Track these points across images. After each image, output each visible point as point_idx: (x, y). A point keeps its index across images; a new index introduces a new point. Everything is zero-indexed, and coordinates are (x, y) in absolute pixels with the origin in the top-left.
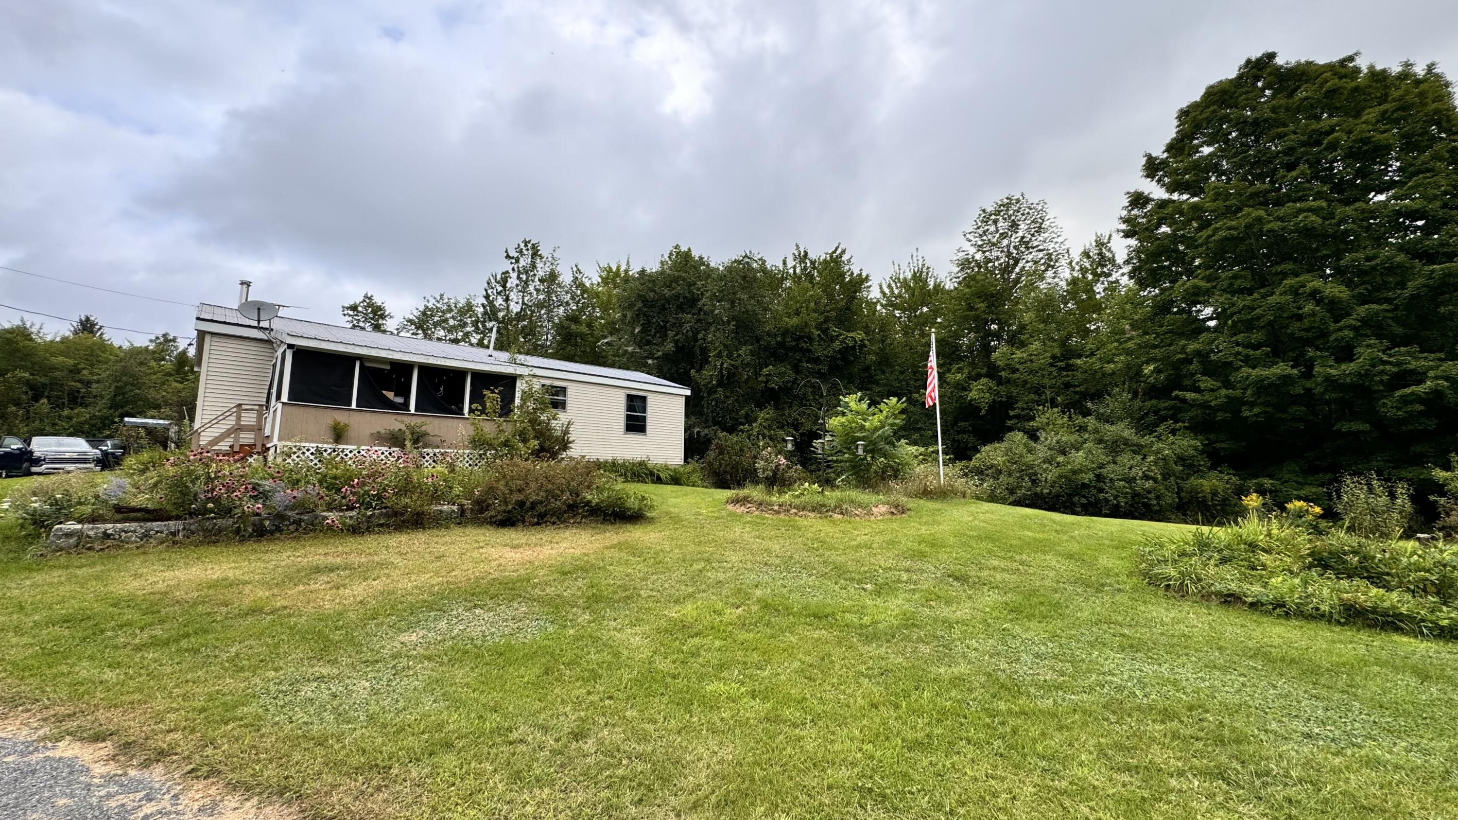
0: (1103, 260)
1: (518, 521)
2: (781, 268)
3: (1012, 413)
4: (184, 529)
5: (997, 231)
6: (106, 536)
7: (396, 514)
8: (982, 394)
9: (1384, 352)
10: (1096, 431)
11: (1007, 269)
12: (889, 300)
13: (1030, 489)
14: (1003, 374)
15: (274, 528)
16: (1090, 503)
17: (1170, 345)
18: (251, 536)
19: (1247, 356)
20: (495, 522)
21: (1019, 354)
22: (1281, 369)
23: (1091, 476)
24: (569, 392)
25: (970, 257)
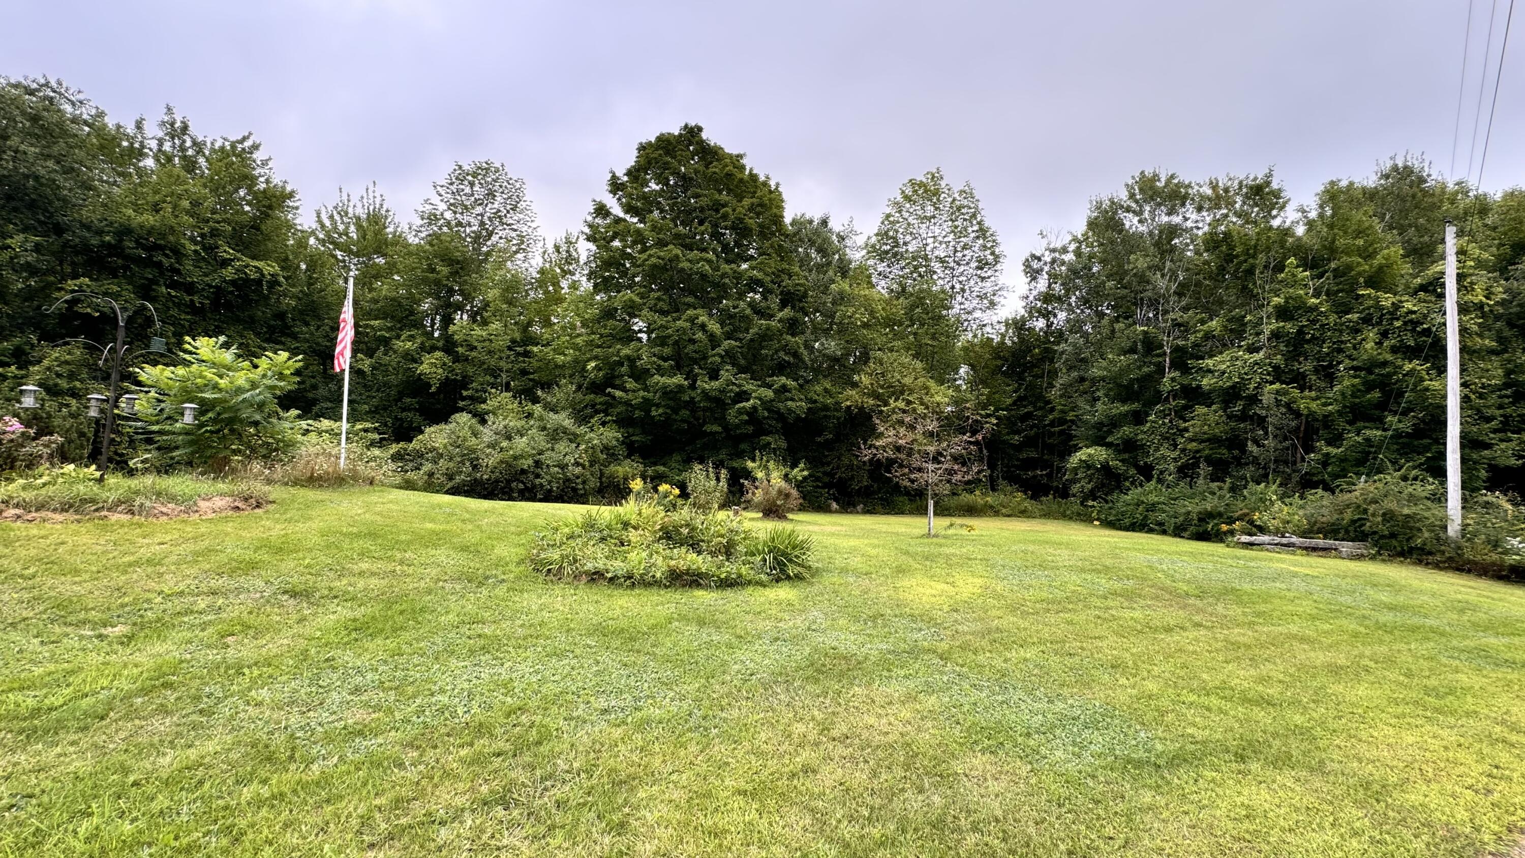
0: (570, 259)
3: (465, 393)
5: (473, 195)
8: (434, 369)
9: (734, 376)
10: (541, 418)
11: (477, 238)
12: (328, 234)
13: (469, 475)
14: (460, 350)
16: (527, 488)
17: (610, 347)
19: (659, 366)
21: (478, 332)
22: (678, 380)
23: (530, 462)
25: (438, 213)
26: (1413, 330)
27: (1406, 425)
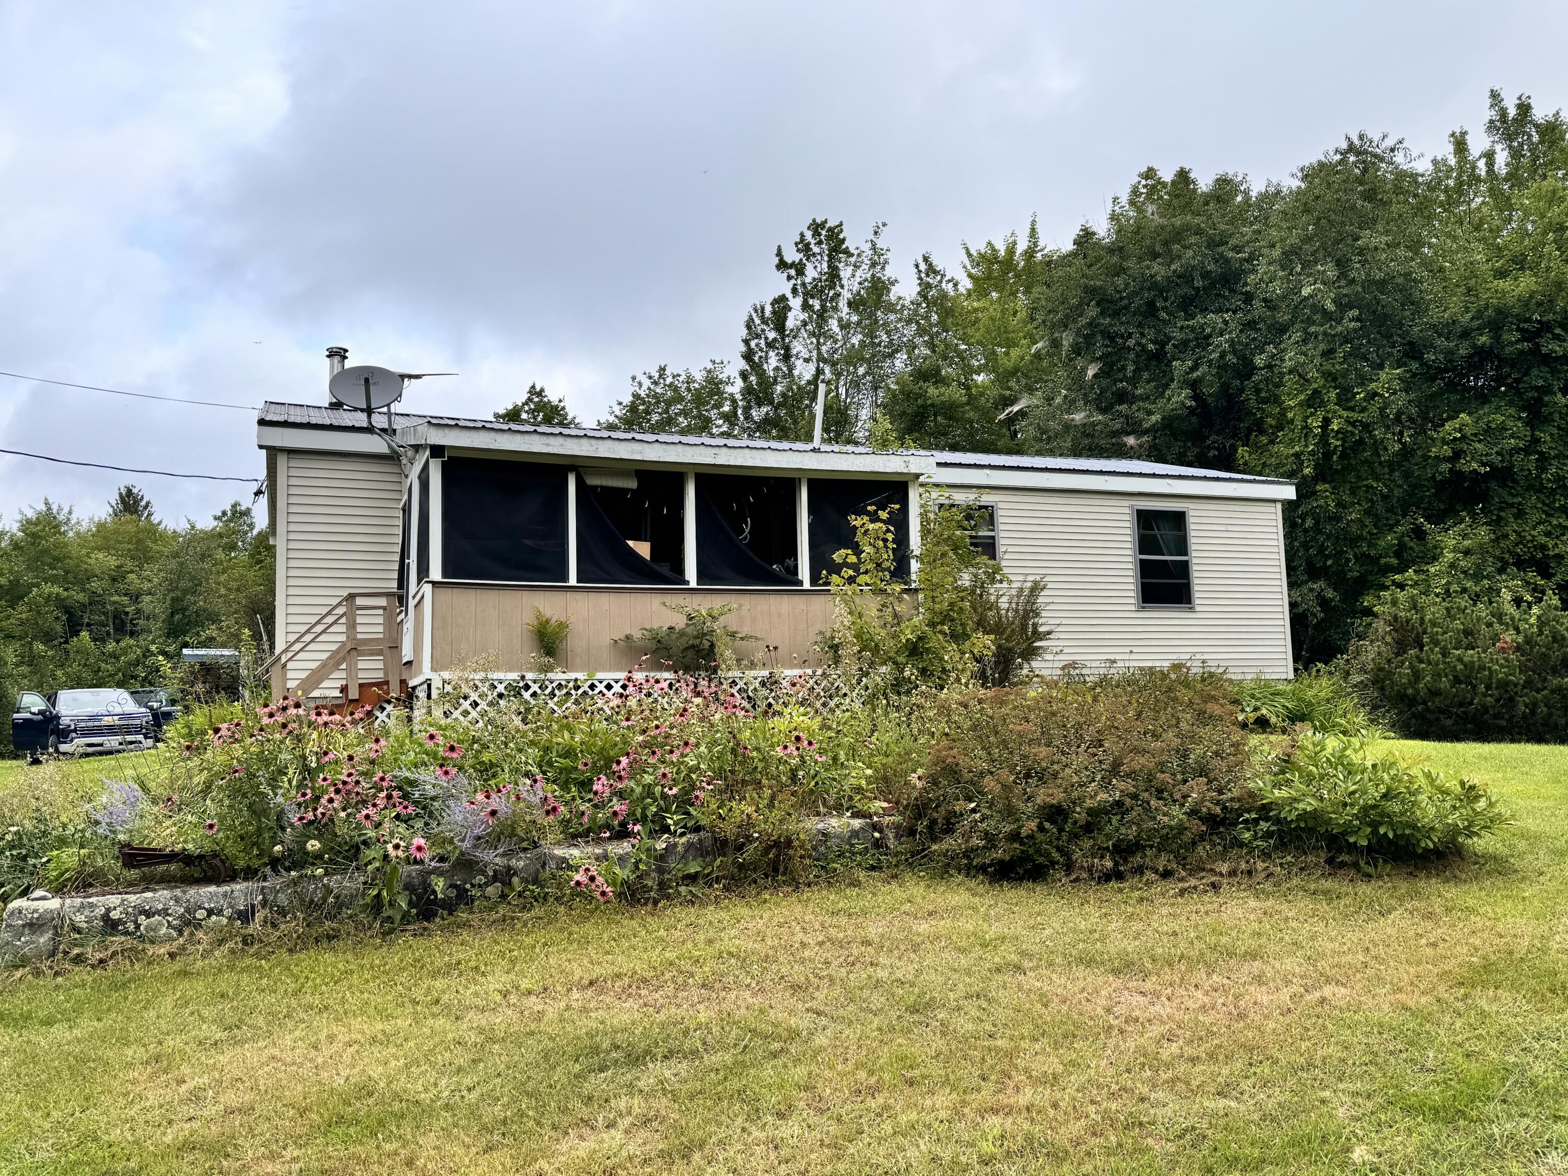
1: (1053, 863)
2: (1452, 161)
4: (264, 903)
6: (110, 925)
7: (721, 845)
15: (453, 893)
18: (406, 918)
20: (983, 869)
24: (1002, 518)
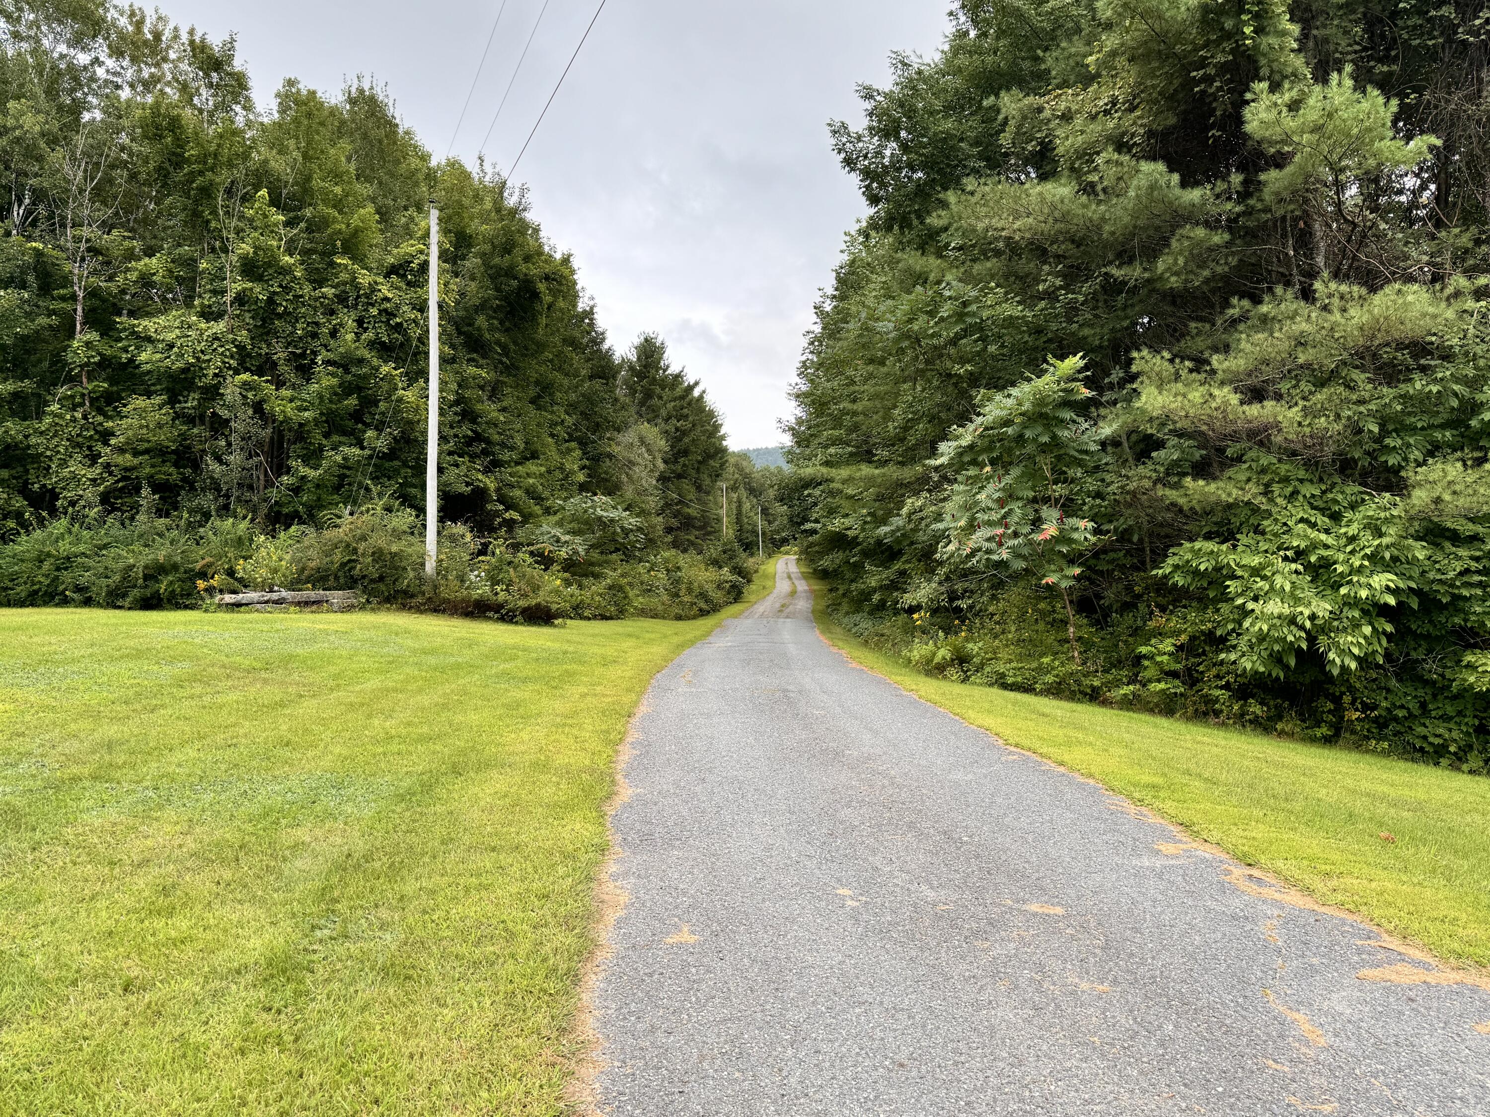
26: (387, 323)
27: (382, 443)
